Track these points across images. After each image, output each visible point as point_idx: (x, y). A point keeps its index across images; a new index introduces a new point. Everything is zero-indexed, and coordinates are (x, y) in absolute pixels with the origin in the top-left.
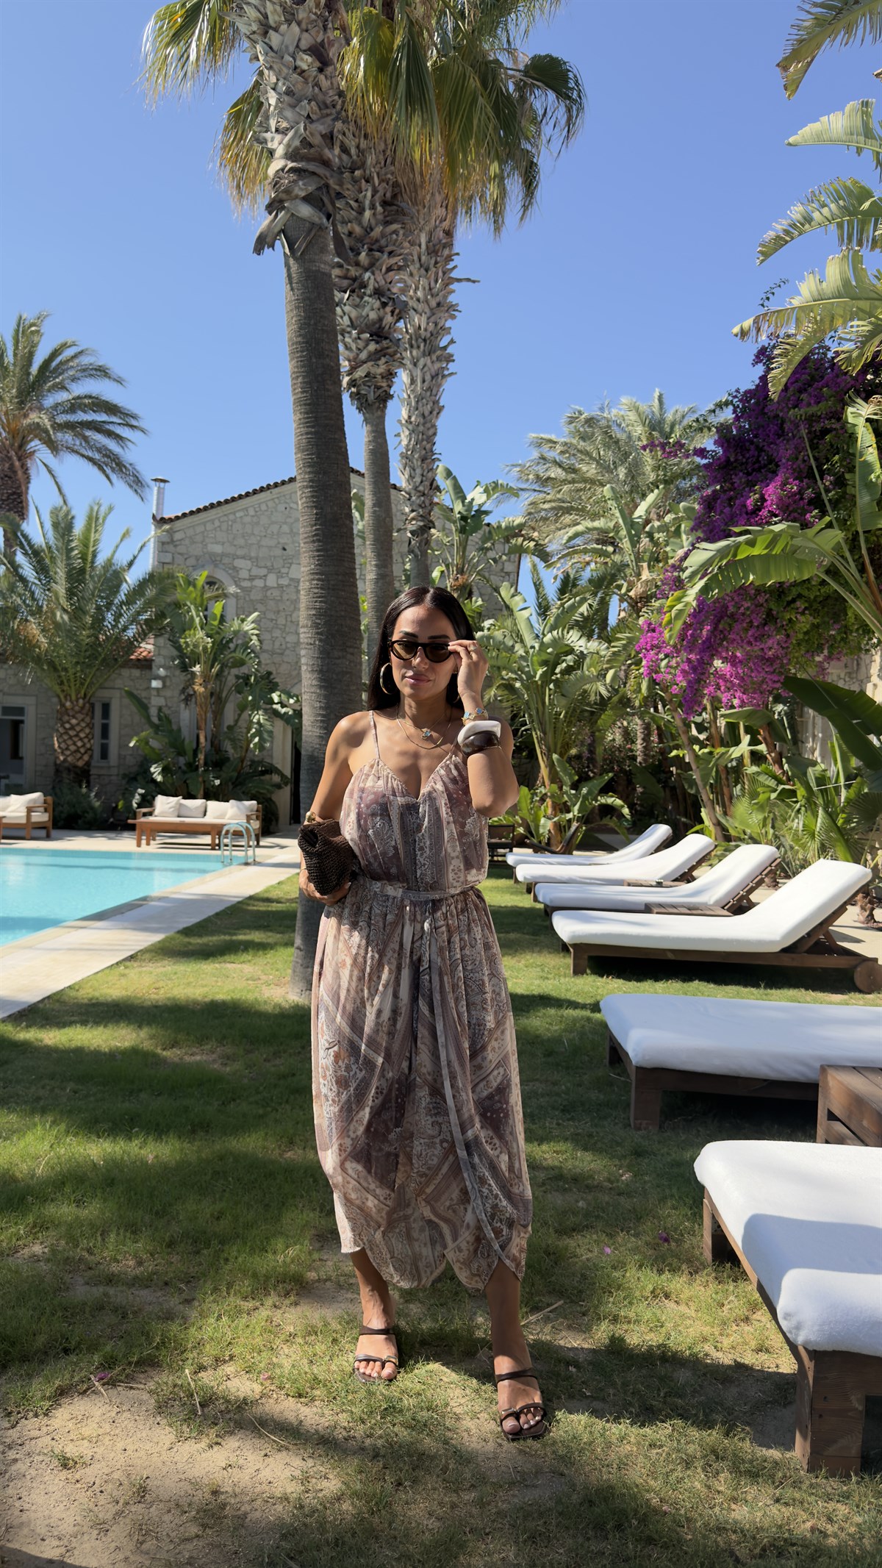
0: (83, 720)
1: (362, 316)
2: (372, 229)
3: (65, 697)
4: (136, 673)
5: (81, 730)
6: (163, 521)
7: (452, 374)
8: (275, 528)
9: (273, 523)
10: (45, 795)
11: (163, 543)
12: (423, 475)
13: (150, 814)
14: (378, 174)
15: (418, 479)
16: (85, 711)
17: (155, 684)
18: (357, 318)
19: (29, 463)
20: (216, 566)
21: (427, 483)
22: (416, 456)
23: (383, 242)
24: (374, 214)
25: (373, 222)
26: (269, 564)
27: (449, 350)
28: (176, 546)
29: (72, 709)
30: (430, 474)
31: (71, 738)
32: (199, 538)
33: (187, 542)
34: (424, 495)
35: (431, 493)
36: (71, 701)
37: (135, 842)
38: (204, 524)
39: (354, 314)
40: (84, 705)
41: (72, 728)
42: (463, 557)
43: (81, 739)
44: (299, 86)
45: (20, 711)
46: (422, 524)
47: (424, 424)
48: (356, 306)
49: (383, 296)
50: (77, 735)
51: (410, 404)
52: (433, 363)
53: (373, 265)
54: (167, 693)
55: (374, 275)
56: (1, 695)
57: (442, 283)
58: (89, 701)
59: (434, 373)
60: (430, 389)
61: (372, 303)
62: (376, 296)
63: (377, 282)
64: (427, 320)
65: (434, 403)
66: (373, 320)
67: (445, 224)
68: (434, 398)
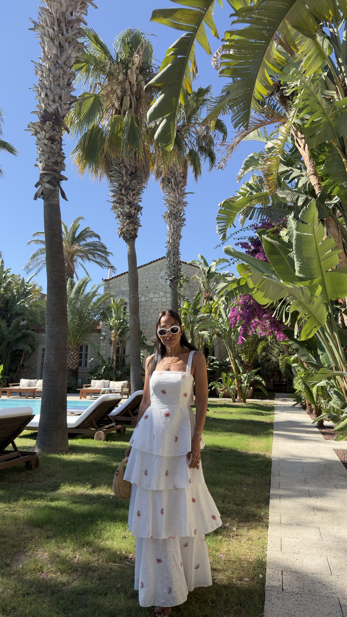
0: (75, 352)
2: (127, 182)
3: (70, 344)
4: (97, 334)
5: (75, 356)
6: (105, 280)
7: (185, 225)
8: (144, 280)
9: (144, 278)
11: (106, 288)
12: (174, 260)
13: (90, 386)
15: (172, 261)
16: (76, 349)
17: (101, 338)
19: (75, 263)
20: (123, 295)
22: (171, 253)
23: (131, 186)
24: (127, 177)
25: (127, 180)
26: (142, 293)
27: (183, 217)
28: (110, 289)
29: (72, 349)
31: (71, 359)
32: (118, 286)
33: (114, 287)
36: (72, 346)
37: (79, 397)
38: (120, 280)
39: (122, 211)
40: (76, 346)
41: (72, 355)
43: (74, 359)
44: (45, 149)
47: (174, 243)
48: (122, 208)
49: (131, 204)
50: (73, 358)
51: (169, 236)
52: (177, 222)
53: (127, 194)
54: (106, 341)
55: (127, 198)
57: (180, 195)
58: (78, 345)
59: (178, 225)
60: (177, 231)
61: (127, 206)
62: (128, 204)
63: (129, 200)
64: (175, 208)
65: (178, 235)
66: (127, 212)
67: (182, 175)
68: (178, 233)
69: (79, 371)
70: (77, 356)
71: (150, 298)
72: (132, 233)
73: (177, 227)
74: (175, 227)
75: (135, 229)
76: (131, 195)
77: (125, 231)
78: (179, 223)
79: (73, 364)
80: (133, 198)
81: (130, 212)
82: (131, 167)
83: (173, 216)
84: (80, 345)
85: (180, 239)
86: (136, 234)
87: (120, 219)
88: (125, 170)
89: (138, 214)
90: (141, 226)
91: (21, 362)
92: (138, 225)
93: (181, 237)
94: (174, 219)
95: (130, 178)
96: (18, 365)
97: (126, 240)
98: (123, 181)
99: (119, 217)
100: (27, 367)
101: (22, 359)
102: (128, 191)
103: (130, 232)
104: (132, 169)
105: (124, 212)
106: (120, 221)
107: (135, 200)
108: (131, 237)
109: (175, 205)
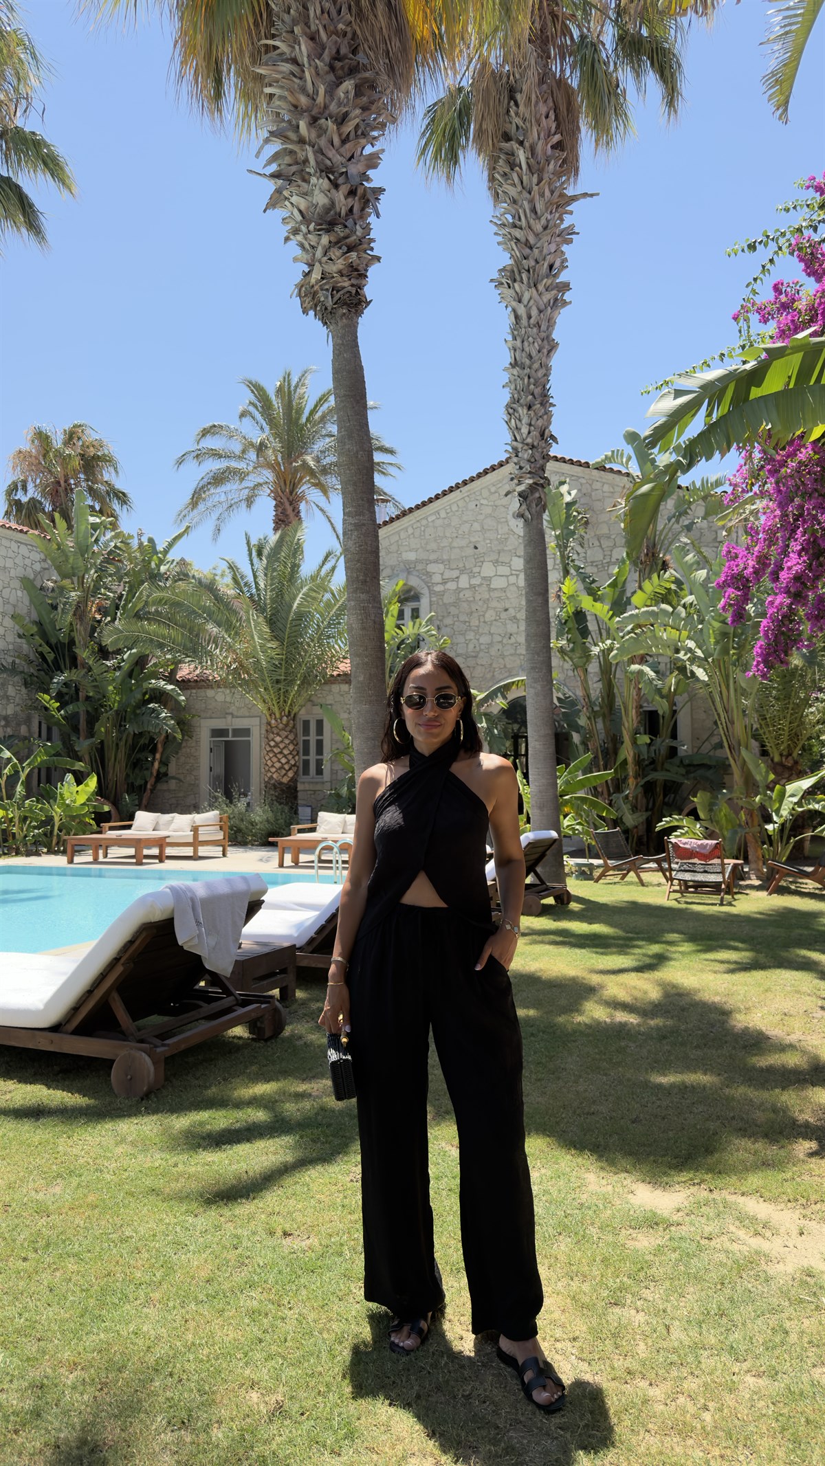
0: (287, 737)
1: (313, 205)
2: (317, 93)
3: (271, 715)
5: (286, 747)
7: (565, 303)
9: (466, 522)
10: (223, 813)
14: (325, 27)
16: (288, 729)
18: (308, 208)
19: (302, 506)
20: (409, 573)
22: (522, 402)
24: (318, 74)
25: (318, 83)
26: (461, 565)
29: (277, 727)
32: (394, 548)
35: (543, 442)
36: (275, 719)
40: (288, 722)
41: (277, 745)
43: (285, 756)
45: (246, 732)
47: (531, 365)
49: (333, 172)
50: (281, 753)
51: (514, 346)
53: (321, 137)
55: (320, 151)
56: (229, 717)
57: (549, 204)
58: (294, 719)
59: (542, 307)
60: (538, 325)
61: (320, 183)
62: (324, 174)
63: (330, 159)
64: (531, 248)
65: (543, 340)
66: (324, 206)
67: (557, 138)
68: (543, 335)
69: (300, 787)
70: (291, 747)
71: (484, 578)
72: (344, 288)
73: (541, 311)
75: (357, 270)
76: (336, 141)
77: (317, 283)
79: (282, 768)
80: (342, 150)
81: (333, 204)
82: (334, 37)
83: (524, 276)
84: (301, 717)
85: (549, 352)
86: (360, 287)
87: (300, 238)
88: (310, 49)
89: (363, 216)
90: (378, 259)
91: (156, 765)
92: (364, 253)
93: (553, 347)
94: (529, 286)
95: (331, 77)
96: (147, 774)
97: (326, 316)
98: (303, 90)
99: (296, 231)
100: (173, 778)
101: (158, 756)
102: (324, 127)
103: (337, 282)
104: (336, 42)
105: (312, 209)
106: (302, 246)
107: (349, 160)
108: (340, 303)
109: (532, 240)
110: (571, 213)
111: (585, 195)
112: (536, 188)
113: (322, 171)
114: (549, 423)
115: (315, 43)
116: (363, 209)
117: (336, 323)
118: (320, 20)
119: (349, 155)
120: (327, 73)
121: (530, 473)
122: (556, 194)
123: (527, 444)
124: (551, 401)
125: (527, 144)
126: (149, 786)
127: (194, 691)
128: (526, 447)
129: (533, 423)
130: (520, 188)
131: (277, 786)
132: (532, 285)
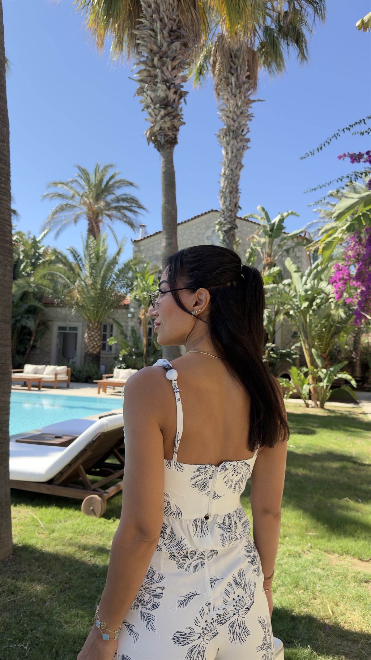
0: (97, 333)
1: (157, 96)
2: (162, 46)
3: (90, 322)
4: (124, 311)
5: (96, 337)
7: (248, 148)
10: (68, 367)
11: (135, 251)
12: (231, 201)
14: (167, 16)
15: (228, 203)
16: (98, 329)
18: (155, 97)
20: (156, 260)
21: (233, 205)
22: (228, 191)
23: (169, 53)
24: (163, 37)
25: (163, 41)
27: (246, 137)
28: (140, 252)
29: (92, 328)
30: (235, 200)
31: (91, 340)
32: (151, 249)
33: (146, 250)
34: (231, 211)
35: (235, 210)
36: (92, 324)
38: (153, 242)
39: (153, 95)
40: (98, 325)
41: (92, 336)
42: (271, 249)
43: (96, 341)
45: (76, 329)
46: (229, 226)
47: (232, 175)
48: (154, 91)
49: (168, 82)
51: (225, 165)
52: (238, 143)
53: (163, 66)
54: (135, 320)
55: (162, 72)
56: (68, 322)
57: (243, 102)
58: (100, 324)
59: (238, 148)
60: (236, 156)
61: (161, 87)
62: (164, 83)
63: (166, 76)
64: (234, 121)
65: (238, 163)
66: (163, 97)
67: (248, 73)
68: (238, 161)
69: (101, 356)
70: (99, 337)
72: (169, 135)
73: (237, 150)
74: (235, 150)
75: (175, 128)
76: (170, 68)
77: (157, 131)
78: (240, 144)
79: (94, 347)
80: (172, 73)
81: (167, 97)
82: (171, 22)
83: (231, 134)
84: (104, 323)
85: (240, 169)
86: (176, 136)
87: (150, 110)
88: (161, 25)
89: (179, 103)
90: (184, 123)
91: (32, 342)
92: (179, 120)
93: (242, 166)
94: (233, 138)
95: (169, 40)
96: (27, 346)
97: (160, 146)
98: (156, 43)
99: (148, 107)
100: (39, 348)
101: (33, 338)
102: (165, 61)
103: (166, 132)
104: (172, 24)
105: (157, 98)
106: (150, 114)
107: (175, 77)
108: (167, 142)
109: (235, 118)
110: (251, 107)
111: (259, 100)
112: (238, 95)
113: (163, 81)
114: (239, 200)
115: (162, 23)
116: (179, 100)
117: (165, 151)
118: (165, 12)
119: (174, 75)
120: (167, 37)
121: (230, 222)
122: (247, 99)
123: (229, 209)
124: (239, 191)
125: (235, 75)
126: (27, 352)
127: (51, 308)
128: (228, 211)
129: (232, 200)
130: (230, 94)
131: (91, 355)
132: (234, 138)
